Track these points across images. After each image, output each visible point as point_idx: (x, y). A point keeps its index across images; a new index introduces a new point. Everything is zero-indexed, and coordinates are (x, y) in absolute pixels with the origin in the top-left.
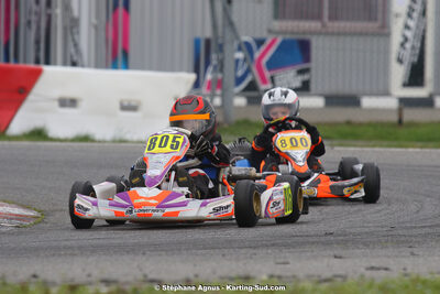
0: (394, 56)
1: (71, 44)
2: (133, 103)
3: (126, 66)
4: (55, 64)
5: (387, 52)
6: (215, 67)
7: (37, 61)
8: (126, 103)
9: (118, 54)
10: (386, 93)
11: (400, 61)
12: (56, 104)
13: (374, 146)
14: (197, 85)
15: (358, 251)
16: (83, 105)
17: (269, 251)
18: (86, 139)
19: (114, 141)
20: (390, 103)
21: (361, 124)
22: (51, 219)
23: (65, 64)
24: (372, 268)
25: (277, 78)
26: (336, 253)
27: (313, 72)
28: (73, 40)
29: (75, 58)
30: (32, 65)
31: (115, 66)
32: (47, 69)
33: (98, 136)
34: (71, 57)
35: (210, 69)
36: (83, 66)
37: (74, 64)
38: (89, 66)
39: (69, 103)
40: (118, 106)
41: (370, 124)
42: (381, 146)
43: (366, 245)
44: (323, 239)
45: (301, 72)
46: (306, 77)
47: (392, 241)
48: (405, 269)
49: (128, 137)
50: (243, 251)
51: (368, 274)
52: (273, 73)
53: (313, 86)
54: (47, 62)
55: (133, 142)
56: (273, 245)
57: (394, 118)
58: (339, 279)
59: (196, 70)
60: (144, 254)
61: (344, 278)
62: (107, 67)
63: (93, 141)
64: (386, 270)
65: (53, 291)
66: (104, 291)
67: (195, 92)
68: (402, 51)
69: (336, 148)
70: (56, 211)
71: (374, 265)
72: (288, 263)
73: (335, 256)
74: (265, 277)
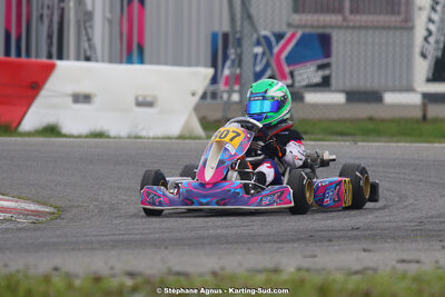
0: (417, 50)
1: (84, 38)
2: (149, 99)
3: (142, 61)
4: (68, 59)
5: (410, 46)
6: (233, 61)
7: (50, 56)
8: (141, 99)
9: (132, 48)
10: (410, 89)
11: (424, 55)
12: (70, 99)
13: (399, 141)
14: (214, 80)
15: (386, 245)
16: (97, 101)
17: (295, 245)
18: (101, 135)
19: (129, 137)
20: (414, 99)
21: (383, 121)
22: (68, 215)
23: (78, 59)
24: (403, 261)
25: (296, 73)
26: (366, 246)
27: (334, 67)
28: (87, 34)
29: (88, 53)
30: (44, 60)
31: (130, 61)
32: (59, 63)
33: (113, 133)
34: (85, 51)
35: (228, 63)
36: (97, 61)
37: (88, 59)
38: (103, 61)
39: (82, 98)
40: (133, 102)
41: (392, 121)
42: (406, 141)
43: (394, 239)
44: (350, 233)
45: (321, 67)
46: (327, 72)
47: (421, 236)
48: (437, 262)
49: (144, 134)
50: (269, 245)
51: (400, 267)
52: (292, 68)
53: (333, 81)
54: (60, 57)
55: (149, 138)
56: (299, 239)
57: (419, 114)
58: (370, 272)
59: (214, 64)
60: (166, 248)
61: (375, 270)
62: (121, 62)
63: (108, 137)
64: (418, 262)
65: (77, 283)
66: (129, 282)
67: (212, 88)
68: (426, 45)
69: (360, 144)
70: (72, 206)
71: (404, 257)
72: (315, 256)
73: (365, 250)
74: (292, 270)
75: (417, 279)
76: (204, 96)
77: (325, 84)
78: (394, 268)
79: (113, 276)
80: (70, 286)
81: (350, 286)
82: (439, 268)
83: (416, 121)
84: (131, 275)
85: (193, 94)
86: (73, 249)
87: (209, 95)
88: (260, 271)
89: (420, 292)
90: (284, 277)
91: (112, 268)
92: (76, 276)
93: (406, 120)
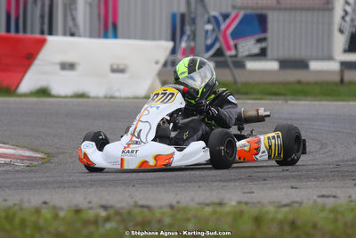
0: (336, 27)
1: (69, 18)
2: (121, 67)
3: (116, 36)
4: (57, 34)
5: (330, 23)
6: (189, 37)
7: (42, 32)
8: (115, 67)
9: (108, 26)
10: (330, 58)
11: (341, 31)
12: (58, 67)
13: (321, 100)
14: (174, 51)
15: (310, 183)
16: (80, 68)
17: (237, 184)
18: (82, 96)
19: (106, 97)
20: (334, 66)
21: (308, 84)
22: (56, 160)
23: (65, 34)
24: (323, 196)
25: (239, 46)
26: (293, 184)
27: (269, 40)
28: (72, 15)
29: (73, 30)
30: (38, 36)
31: (106, 36)
32: (50, 39)
33: (92, 94)
34: (70, 29)
35: (185, 38)
36: (79, 36)
37: (72, 35)
38: (85, 36)
39: (68, 66)
40: (108, 69)
41: (316, 83)
42: (327, 100)
43: (317, 178)
44: (281, 174)
45: (259, 41)
47: (338, 176)
48: (350, 197)
49: (117, 94)
50: (215, 184)
51: (320, 200)
52: (235, 41)
53: (269, 52)
54: (51, 33)
55: (121, 98)
56: (240, 179)
57: (337, 78)
58: (296, 205)
59: (173, 39)
60: (134, 186)
61: (300, 203)
62: (99, 37)
63: (88, 97)
64: (335, 197)
65: (62, 214)
66: (103, 214)
67: (172, 58)
68: (343, 23)
69: (290, 102)
70: (59, 153)
71: (324, 193)
72: (253, 193)
73: (292, 188)
74: (234, 203)
75: (334, 210)
76: (165, 65)
77: (263, 54)
78: (315, 202)
79: (91, 208)
80: (56, 216)
81: (280, 216)
82: (351, 201)
83: (336, 84)
84: (105, 207)
85: (157, 63)
86: (59, 187)
87: (169, 64)
88: (208, 205)
89: (336, 220)
90: (227, 209)
91: (90, 202)
92: (61, 209)
93: (328, 83)
